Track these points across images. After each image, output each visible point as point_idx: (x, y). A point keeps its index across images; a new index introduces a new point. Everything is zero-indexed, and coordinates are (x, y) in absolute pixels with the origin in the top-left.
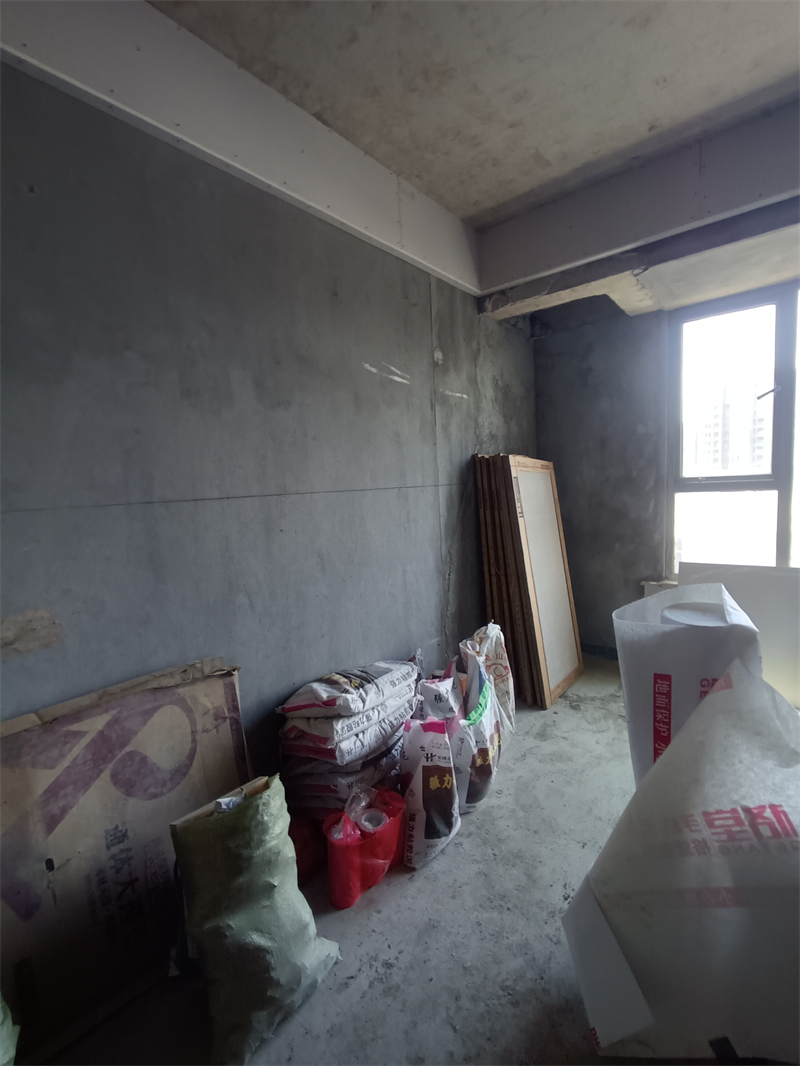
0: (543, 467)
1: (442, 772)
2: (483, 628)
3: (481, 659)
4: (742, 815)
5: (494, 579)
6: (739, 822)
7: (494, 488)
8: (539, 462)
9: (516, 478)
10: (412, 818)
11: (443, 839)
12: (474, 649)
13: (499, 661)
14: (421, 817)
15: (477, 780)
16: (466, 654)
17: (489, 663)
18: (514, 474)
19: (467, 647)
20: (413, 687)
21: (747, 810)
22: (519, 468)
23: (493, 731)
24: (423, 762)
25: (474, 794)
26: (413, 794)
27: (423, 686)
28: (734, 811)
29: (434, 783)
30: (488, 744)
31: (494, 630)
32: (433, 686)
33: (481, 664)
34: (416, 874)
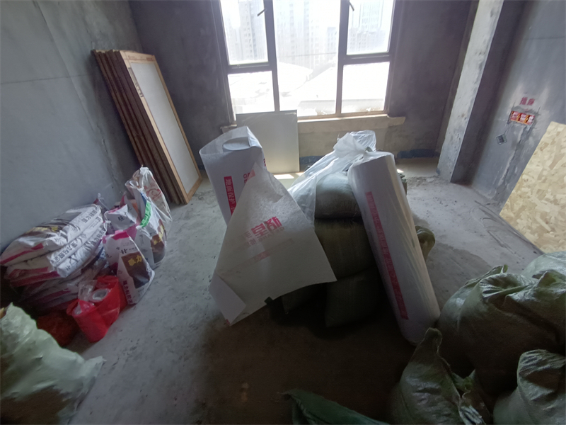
0: (148, 59)
1: (135, 255)
2: (138, 171)
3: (141, 190)
4: (264, 225)
5: (136, 139)
6: (264, 228)
7: (116, 76)
8: (145, 56)
9: (130, 68)
10: (125, 283)
11: (146, 285)
12: (135, 184)
13: (153, 187)
14: (130, 281)
15: (157, 251)
16: (131, 189)
17: (147, 190)
18: (128, 66)
19: (131, 184)
20: (101, 218)
21: (266, 223)
22: (130, 61)
23: (158, 225)
24: (121, 255)
25: (157, 258)
26: (121, 272)
27: (108, 215)
28: (262, 224)
29: (132, 262)
30: (157, 232)
31: (145, 171)
32: (115, 213)
33: (142, 192)
34: (136, 305)
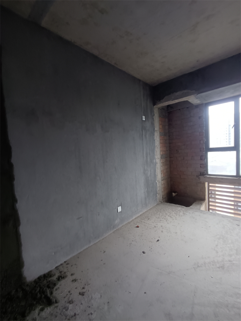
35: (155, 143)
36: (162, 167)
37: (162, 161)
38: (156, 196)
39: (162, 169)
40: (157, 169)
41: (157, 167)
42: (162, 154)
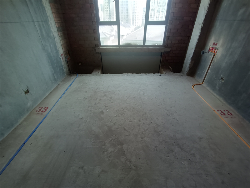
35: (46, 11)
36: (61, 41)
37: (60, 35)
38: (63, 71)
39: (62, 44)
40: (56, 44)
41: (56, 41)
42: (57, 26)
